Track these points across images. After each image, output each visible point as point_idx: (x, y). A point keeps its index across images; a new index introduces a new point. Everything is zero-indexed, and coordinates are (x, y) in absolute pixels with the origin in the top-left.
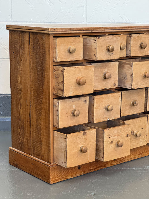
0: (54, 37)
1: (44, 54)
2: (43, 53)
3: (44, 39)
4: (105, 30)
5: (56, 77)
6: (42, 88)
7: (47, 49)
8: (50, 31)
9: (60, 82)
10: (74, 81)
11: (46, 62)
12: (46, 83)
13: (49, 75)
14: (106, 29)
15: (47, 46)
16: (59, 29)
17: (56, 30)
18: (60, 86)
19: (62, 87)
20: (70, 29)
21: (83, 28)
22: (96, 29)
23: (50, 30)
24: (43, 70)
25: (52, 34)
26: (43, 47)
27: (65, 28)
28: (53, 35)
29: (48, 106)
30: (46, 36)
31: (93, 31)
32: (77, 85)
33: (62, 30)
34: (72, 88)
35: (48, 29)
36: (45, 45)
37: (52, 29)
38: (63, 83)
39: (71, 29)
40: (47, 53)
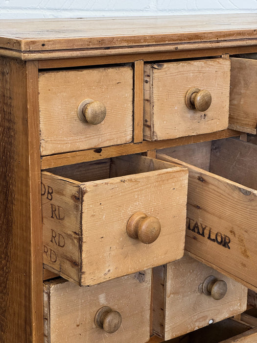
0: (40, 70)
1: (9, 128)
2: (7, 124)
3: (8, 76)
4: (218, 42)
5: (56, 215)
6: (7, 244)
7: (18, 114)
8: (25, 52)
9: (69, 236)
10: (118, 227)
11: (16, 157)
12: (17, 230)
13: (27, 205)
14: (224, 36)
15: (17, 103)
16: (59, 42)
17: (46, 48)
18: (70, 248)
19: (77, 254)
20: (102, 41)
21: (145, 38)
22: (190, 39)
23: (23, 48)
24: (7, 182)
25: (33, 61)
26: (6, 104)
27: (81, 40)
28: (36, 63)
29: (25, 306)
30: (14, 66)
31: (180, 47)
32: (130, 242)
33: (71, 45)
34: (113, 253)
35: (19, 43)
36: (10, 98)
37: (33, 42)
38: (80, 240)
39: (103, 43)
40: (19, 126)
